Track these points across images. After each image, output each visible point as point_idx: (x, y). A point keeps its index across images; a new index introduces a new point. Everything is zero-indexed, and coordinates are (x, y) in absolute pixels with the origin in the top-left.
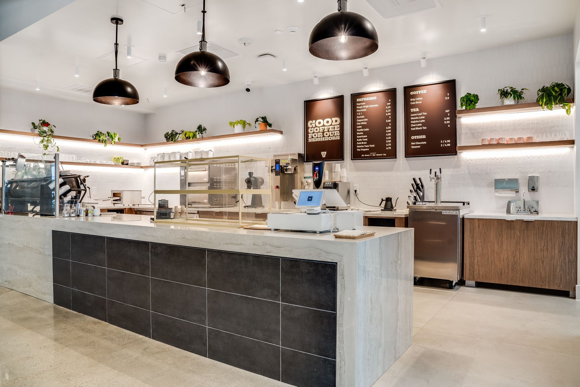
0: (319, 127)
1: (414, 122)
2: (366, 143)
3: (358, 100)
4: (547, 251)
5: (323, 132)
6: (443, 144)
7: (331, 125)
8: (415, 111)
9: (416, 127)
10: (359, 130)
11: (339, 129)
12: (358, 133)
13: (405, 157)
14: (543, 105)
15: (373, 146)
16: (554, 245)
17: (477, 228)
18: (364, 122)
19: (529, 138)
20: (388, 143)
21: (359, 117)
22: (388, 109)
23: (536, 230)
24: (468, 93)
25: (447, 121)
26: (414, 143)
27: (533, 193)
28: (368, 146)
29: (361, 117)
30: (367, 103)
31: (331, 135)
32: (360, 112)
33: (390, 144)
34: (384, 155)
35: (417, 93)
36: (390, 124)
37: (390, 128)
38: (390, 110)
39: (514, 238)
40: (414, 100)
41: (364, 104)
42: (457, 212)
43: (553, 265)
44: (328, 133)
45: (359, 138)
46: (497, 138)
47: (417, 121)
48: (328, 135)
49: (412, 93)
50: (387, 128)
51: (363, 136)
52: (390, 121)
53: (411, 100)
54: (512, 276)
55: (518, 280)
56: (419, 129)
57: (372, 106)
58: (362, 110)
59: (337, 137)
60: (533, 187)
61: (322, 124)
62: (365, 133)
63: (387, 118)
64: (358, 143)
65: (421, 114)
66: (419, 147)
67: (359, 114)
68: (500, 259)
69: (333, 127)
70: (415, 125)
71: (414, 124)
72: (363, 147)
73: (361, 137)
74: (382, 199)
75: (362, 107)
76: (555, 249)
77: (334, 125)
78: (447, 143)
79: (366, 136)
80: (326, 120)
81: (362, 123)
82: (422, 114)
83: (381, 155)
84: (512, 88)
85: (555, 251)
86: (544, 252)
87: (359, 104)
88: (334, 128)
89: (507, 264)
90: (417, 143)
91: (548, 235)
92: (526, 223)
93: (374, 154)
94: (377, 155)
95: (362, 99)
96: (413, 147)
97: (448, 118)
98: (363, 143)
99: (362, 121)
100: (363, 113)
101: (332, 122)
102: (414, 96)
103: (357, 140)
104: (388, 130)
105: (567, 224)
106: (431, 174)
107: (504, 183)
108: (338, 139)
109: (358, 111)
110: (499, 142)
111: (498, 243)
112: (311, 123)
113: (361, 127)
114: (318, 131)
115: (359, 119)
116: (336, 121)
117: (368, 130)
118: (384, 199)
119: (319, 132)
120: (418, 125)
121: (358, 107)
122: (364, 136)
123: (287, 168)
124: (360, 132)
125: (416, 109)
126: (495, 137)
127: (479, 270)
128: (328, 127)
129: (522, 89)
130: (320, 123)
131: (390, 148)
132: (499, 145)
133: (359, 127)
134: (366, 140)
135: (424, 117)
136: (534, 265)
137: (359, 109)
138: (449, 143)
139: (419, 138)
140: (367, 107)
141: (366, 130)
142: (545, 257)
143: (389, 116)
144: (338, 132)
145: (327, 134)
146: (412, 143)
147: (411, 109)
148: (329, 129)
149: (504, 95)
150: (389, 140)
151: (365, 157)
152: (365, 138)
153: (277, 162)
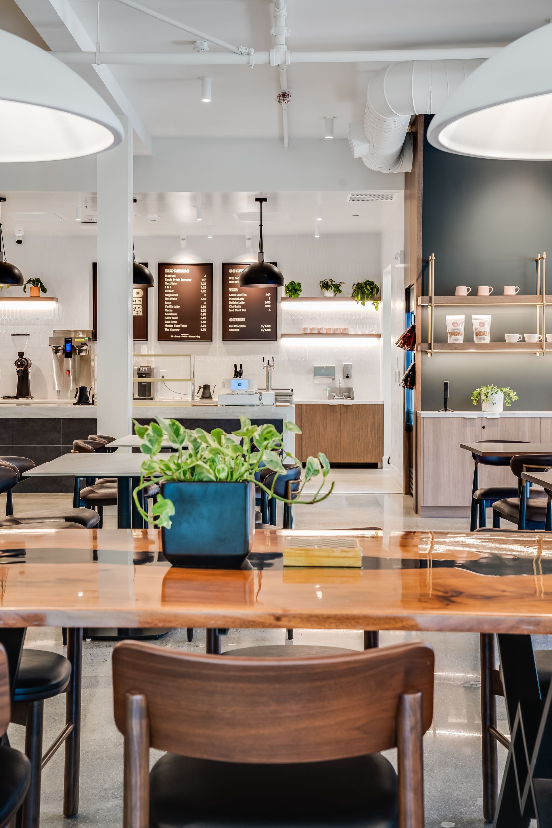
1: (233, 303)
2: (176, 322)
3: (166, 271)
4: (362, 430)
6: (263, 328)
8: (234, 291)
9: (235, 308)
10: (168, 307)
11: (141, 303)
12: (166, 310)
13: (223, 340)
14: (358, 300)
15: (185, 326)
16: (367, 424)
17: (305, 412)
18: (174, 297)
19: (345, 329)
20: (203, 324)
21: (168, 291)
22: (203, 286)
23: (354, 413)
24: (292, 281)
25: (268, 305)
26: (232, 326)
27: (347, 380)
28: (178, 326)
29: (171, 291)
30: (178, 276)
32: (169, 286)
33: (205, 326)
34: (198, 337)
35: (237, 272)
36: (205, 303)
37: (205, 307)
38: (205, 287)
39: (336, 420)
40: (233, 278)
41: (175, 276)
42: (291, 397)
43: (367, 442)
45: (167, 316)
47: (237, 303)
49: (231, 271)
50: (201, 307)
51: (172, 314)
52: (205, 299)
53: (230, 278)
54: (335, 454)
55: (340, 457)
56: (238, 311)
57: (184, 280)
58: (171, 284)
59: (139, 312)
60: (348, 375)
62: (175, 311)
63: (202, 295)
64: (166, 322)
65: (240, 295)
66: (238, 330)
67: (168, 287)
68: (325, 440)
69: (133, 299)
70: (233, 307)
71: (232, 305)
72: (172, 326)
73: (169, 314)
74: (200, 387)
75: (172, 280)
76: (367, 428)
77: (135, 298)
78: (267, 328)
79: (176, 314)
81: (171, 299)
82: (242, 295)
83: (195, 337)
84: (332, 281)
85: (367, 430)
86: (359, 431)
87: (168, 276)
88: (135, 301)
89: (331, 444)
90: (236, 326)
91: (362, 416)
92: (345, 406)
93: (186, 335)
94: (190, 337)
95: (172, 270)
96: (230, 330)
97: (269, 302)
98: (172, 322)
99: (171, 296)
100: (173, 287)
101: (132, 293)
102: (233, 275)
103: (166, 318)
104: (203, 309)
105: (376, 407)
106: (263, 361)
107: (323, 371)
108: (140, 315)
109: (166, 283)
110: (320, 332)
111: (323, 425)
113: (170, 303)
115: (168, 293)
116: (138, 293)
117: (179, 307)
118: (202, 386)
120: (238, 307)
121: (166, 280)
122: (174, 314)
123: (82, 349)
124: (168, 309)
125: (236, 289)
126: (317, 326)
127: (307, 451)
129: (340, 283)
131: (205, 330)
132: (319, 334)
133: (168, 303)
134: (177, 318)
135: (243, 299)
136: (352, 443)
137: (168, 282)
138: (269, 328)
139: (238, 321)
140: (178, 280)
141: (176, 307)
142: (360, 435)
143: (205, 293)
144: (141, 306)
146: (230, 326)
147: (230, 289)
149: (325, 287)
150: (204, 320)
151: (174, 338)
152: (175, 316)
153: (68, 341)
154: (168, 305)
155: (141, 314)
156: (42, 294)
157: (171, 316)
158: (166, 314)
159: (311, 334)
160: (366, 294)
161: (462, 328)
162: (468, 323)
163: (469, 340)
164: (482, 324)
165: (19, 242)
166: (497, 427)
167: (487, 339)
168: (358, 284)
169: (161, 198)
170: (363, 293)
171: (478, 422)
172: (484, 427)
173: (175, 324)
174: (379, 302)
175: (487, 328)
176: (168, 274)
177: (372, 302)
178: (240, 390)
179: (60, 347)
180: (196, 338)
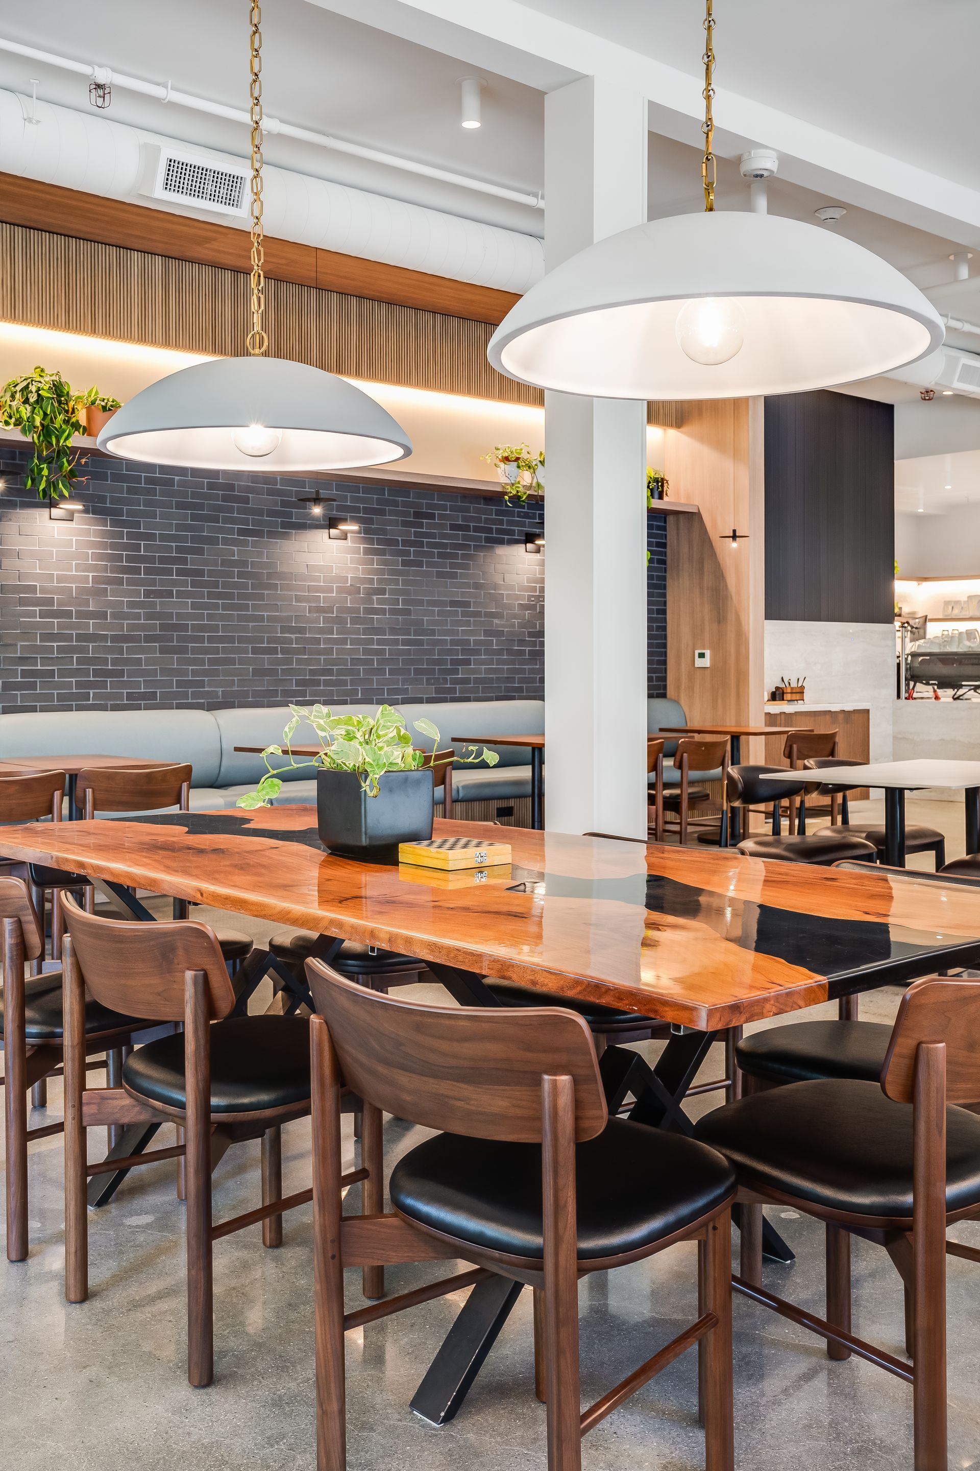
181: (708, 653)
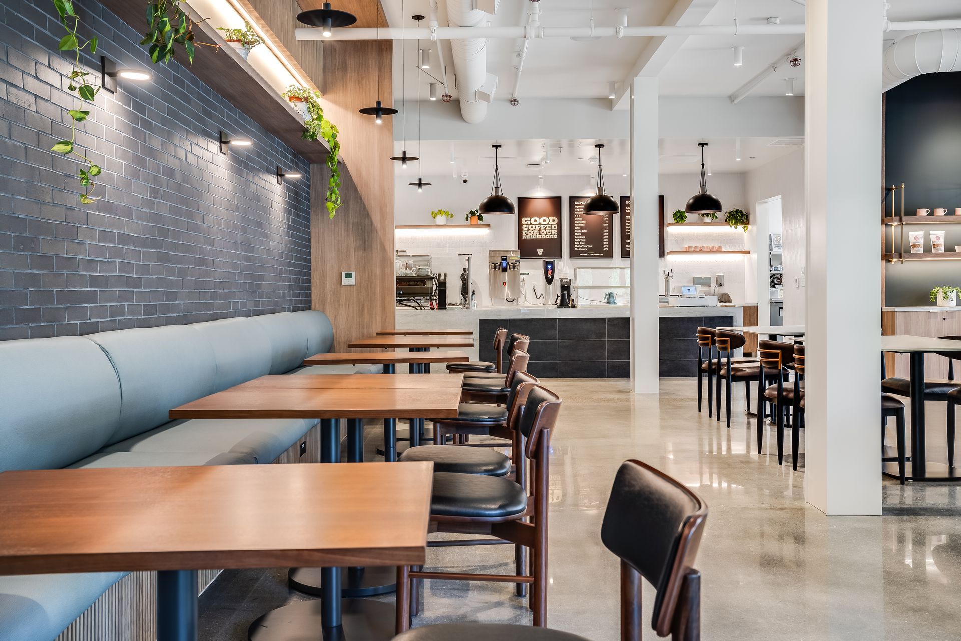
0: (535, 225)
2: (584, 243)
3: (576, 203)
5: (539, 231)
7: (548, 224)
8: (629, 218)
11: (556, 229)
13: (621, 258)
14: (731, 225)
15: (591, 246)
18: (583, 223)
19: (720, 247)
20: (605, 245)
21: (577, 219)
24: (678, 210)
26: (628, 246)
27: (721, 288)
28: (586, 246)
29: (579, 219)
31: (548, 234)
32: (578, 214)
33: (607, 246)
36: (607, 228)
37: (607, 231)
40: (629, 209)
41: (582, 207)
44: (544, 231)
45: (577, 239)
46: (694, 246)
48: (545, 233)
49: (627, 203)
50: (604, 231)
51: (581, 237)
52: (607, 225)
53: (627, 208)
58: (580, 213)
59: (554, 236)
60: (720, 284)
61: (538, 222)
62: (583, 234)
63: (604, 222)
64: (576, 243)
67: (577, 216)
69: (550, 226)
70: (629, 231)
71: (628, 229)
72: (581, 247)
73: (579, 237)
75: (580, 210)
77: (551, 224)
79: (584, 237)
80: (542, 219)
81: (580, 225)
87: (577, 207)
88: (552, 227)
93: (592, 254)
94: (595, 255)
95: (578, 202)
96: (627, 249)
98: (580, 243)
99: (579, 223)
100: (581, 216)
101: (549, 221)
102: (629, 205)
103: (575, 240)
104: (605, 233)
106: (664, 273)
107: (702, 281)
109: (575, 213)
112: (525, 221)
113: (579, 228)
114: (533, 229)
115: (577, 221)
116: (553, 221)
117: (586, 231)
118: (607, 294)
119: (535, 230)
123: (515, 265)
124: (578, 233)
126: (698, 245)
128: (545, 226)
130: (535, 221)
131: (607, 249)
132: (701, 251)
133: (577, 227)
134: (584, 240)
137: (577, 211)
141: (584, 231)
143: (606, 220)
144: (556, 231)
145: (543, 233)
146: (626, 246)
147: (626, 217)
148: (546, 227)
150: (606, 242)
151: (583, 256)
152: (583, 239)
153: (504, 259)
154: (577, 230)
155: (556, 238)
156: (480, 223)
157: (579, 239)
158: (576, 237)
159: (694, 252)
160: (739, 220)
161: (921, 242)
162: (927, 238)
163: (928, 250)
164: (938, 238)
165: (465, 181)
166: (955, 318)
167: (942, 250)
168: (731, 212)
169: (571, 145)
170: (736, 219)
171: (940, 315)
172: (945, 319)
173: (583, 245)
174: (748, 226)
175: (942, 242)
176: (577, 205)
177: (743, 226)
178: (689, 295)
179: (497, 264)
180: (600, 256)
181: (354, 274)
